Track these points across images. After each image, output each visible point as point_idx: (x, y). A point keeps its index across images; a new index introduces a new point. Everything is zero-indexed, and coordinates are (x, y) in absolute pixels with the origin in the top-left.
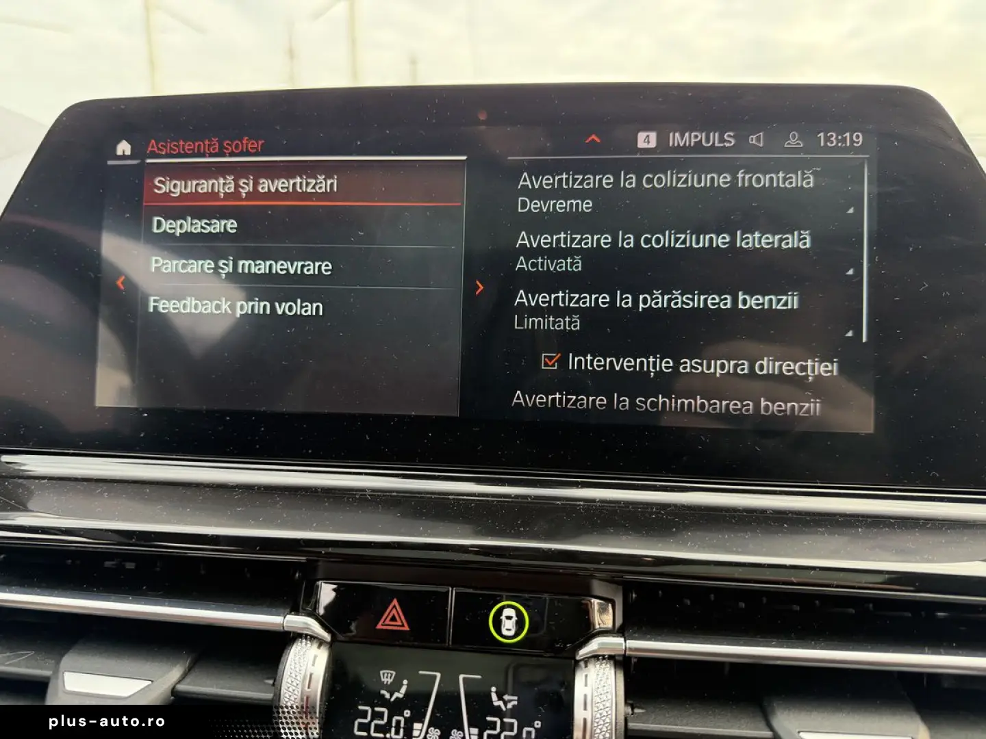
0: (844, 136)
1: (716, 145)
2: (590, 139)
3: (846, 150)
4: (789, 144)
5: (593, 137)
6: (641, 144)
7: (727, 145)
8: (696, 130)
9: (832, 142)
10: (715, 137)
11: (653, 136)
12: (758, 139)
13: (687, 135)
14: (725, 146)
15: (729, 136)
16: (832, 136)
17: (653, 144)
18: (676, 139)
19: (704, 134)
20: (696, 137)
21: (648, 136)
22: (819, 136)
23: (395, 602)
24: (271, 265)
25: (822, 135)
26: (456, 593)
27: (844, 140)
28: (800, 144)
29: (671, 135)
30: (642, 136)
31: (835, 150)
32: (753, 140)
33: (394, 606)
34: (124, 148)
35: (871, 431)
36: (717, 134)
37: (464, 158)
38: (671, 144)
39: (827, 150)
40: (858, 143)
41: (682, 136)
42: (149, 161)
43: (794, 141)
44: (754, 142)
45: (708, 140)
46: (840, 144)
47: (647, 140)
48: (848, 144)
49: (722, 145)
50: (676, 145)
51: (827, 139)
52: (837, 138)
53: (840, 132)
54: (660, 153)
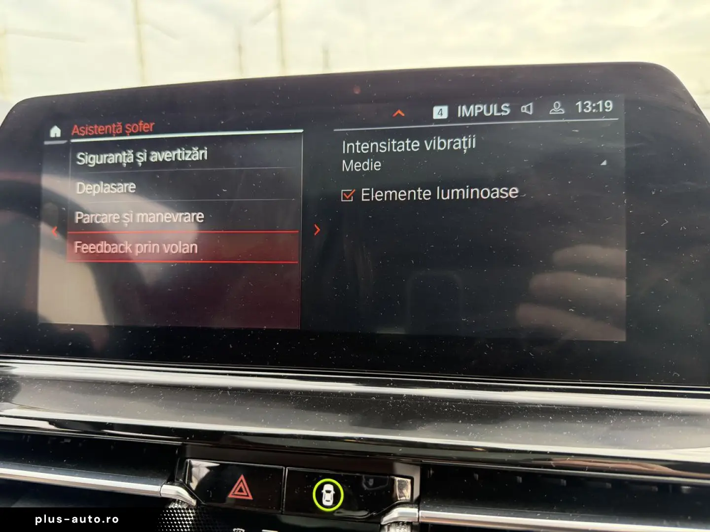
0: (598, 103)
1: (495, 114)
2: (396, 113)
3: (599, 115)
4: (553, 111)
5: (399, 112)
6: (436, 116)
7: (503, 114)
8: (479, 103)
9: (588, 109)
10: (494, 108)
11: (445, 109)
12: (529, 109)
13: (472, 107)
14: (501, 115)
15: (506, 107)
16: (587, 104)
17: (445, 116)
18: (463, 111)
19: (485, 106)
20: (479, 108)
21: (441, 109)
22: (577, 104)
23: (242, 477)
24: (160, 216)
25: (579, 103)
26: (288, 470)
27: (597, 107)
28: (562, 111)
29: (459, 107)
30: (436, 109)
31: (591, 115)
32: (524, 109)
33: (242, 481)
34: (56, 132)
35: (624, 339)
36: (495, 106)
37: (301, 131)
38: (459, 115)
39: (583, 115)
40: (609, 109)
41: (468, 108)
42: (73, 141)
43: (557, 109)
44: (525, 111)
45: (488, 111)
46: (594, 111)
47: (440, 112)
48: (601, 110)
49: (499, 114)
50: (463, 116)
51: (584, 107)
52: (591, 106)
53: (595, 101)
54: (451, 123)
